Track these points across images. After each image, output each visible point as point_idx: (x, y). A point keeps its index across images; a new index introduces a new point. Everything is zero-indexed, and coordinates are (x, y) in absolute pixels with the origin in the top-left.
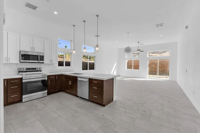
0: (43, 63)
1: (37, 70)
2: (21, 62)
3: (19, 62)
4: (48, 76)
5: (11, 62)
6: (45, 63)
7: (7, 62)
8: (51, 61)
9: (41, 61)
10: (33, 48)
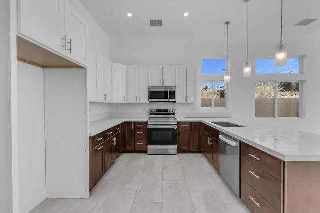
0: (175, 102)
1: (169, 112)
2: (150, 102)
3: (148, 102)
4: (178, 122)
5: (141, 101)
6: (177, 102)
7: (137, 102)
8: (186, 98)
9: (171, 100)
10: (163, 82)
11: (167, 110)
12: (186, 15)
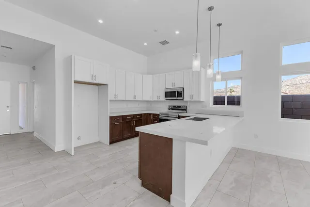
0: (183, 100)
2: (166, 100)
7: (158, 100)
8: (191, 97)
9: (179, 98)
10: (174, 84)
11: (180, 107)
12: (177, 32)
